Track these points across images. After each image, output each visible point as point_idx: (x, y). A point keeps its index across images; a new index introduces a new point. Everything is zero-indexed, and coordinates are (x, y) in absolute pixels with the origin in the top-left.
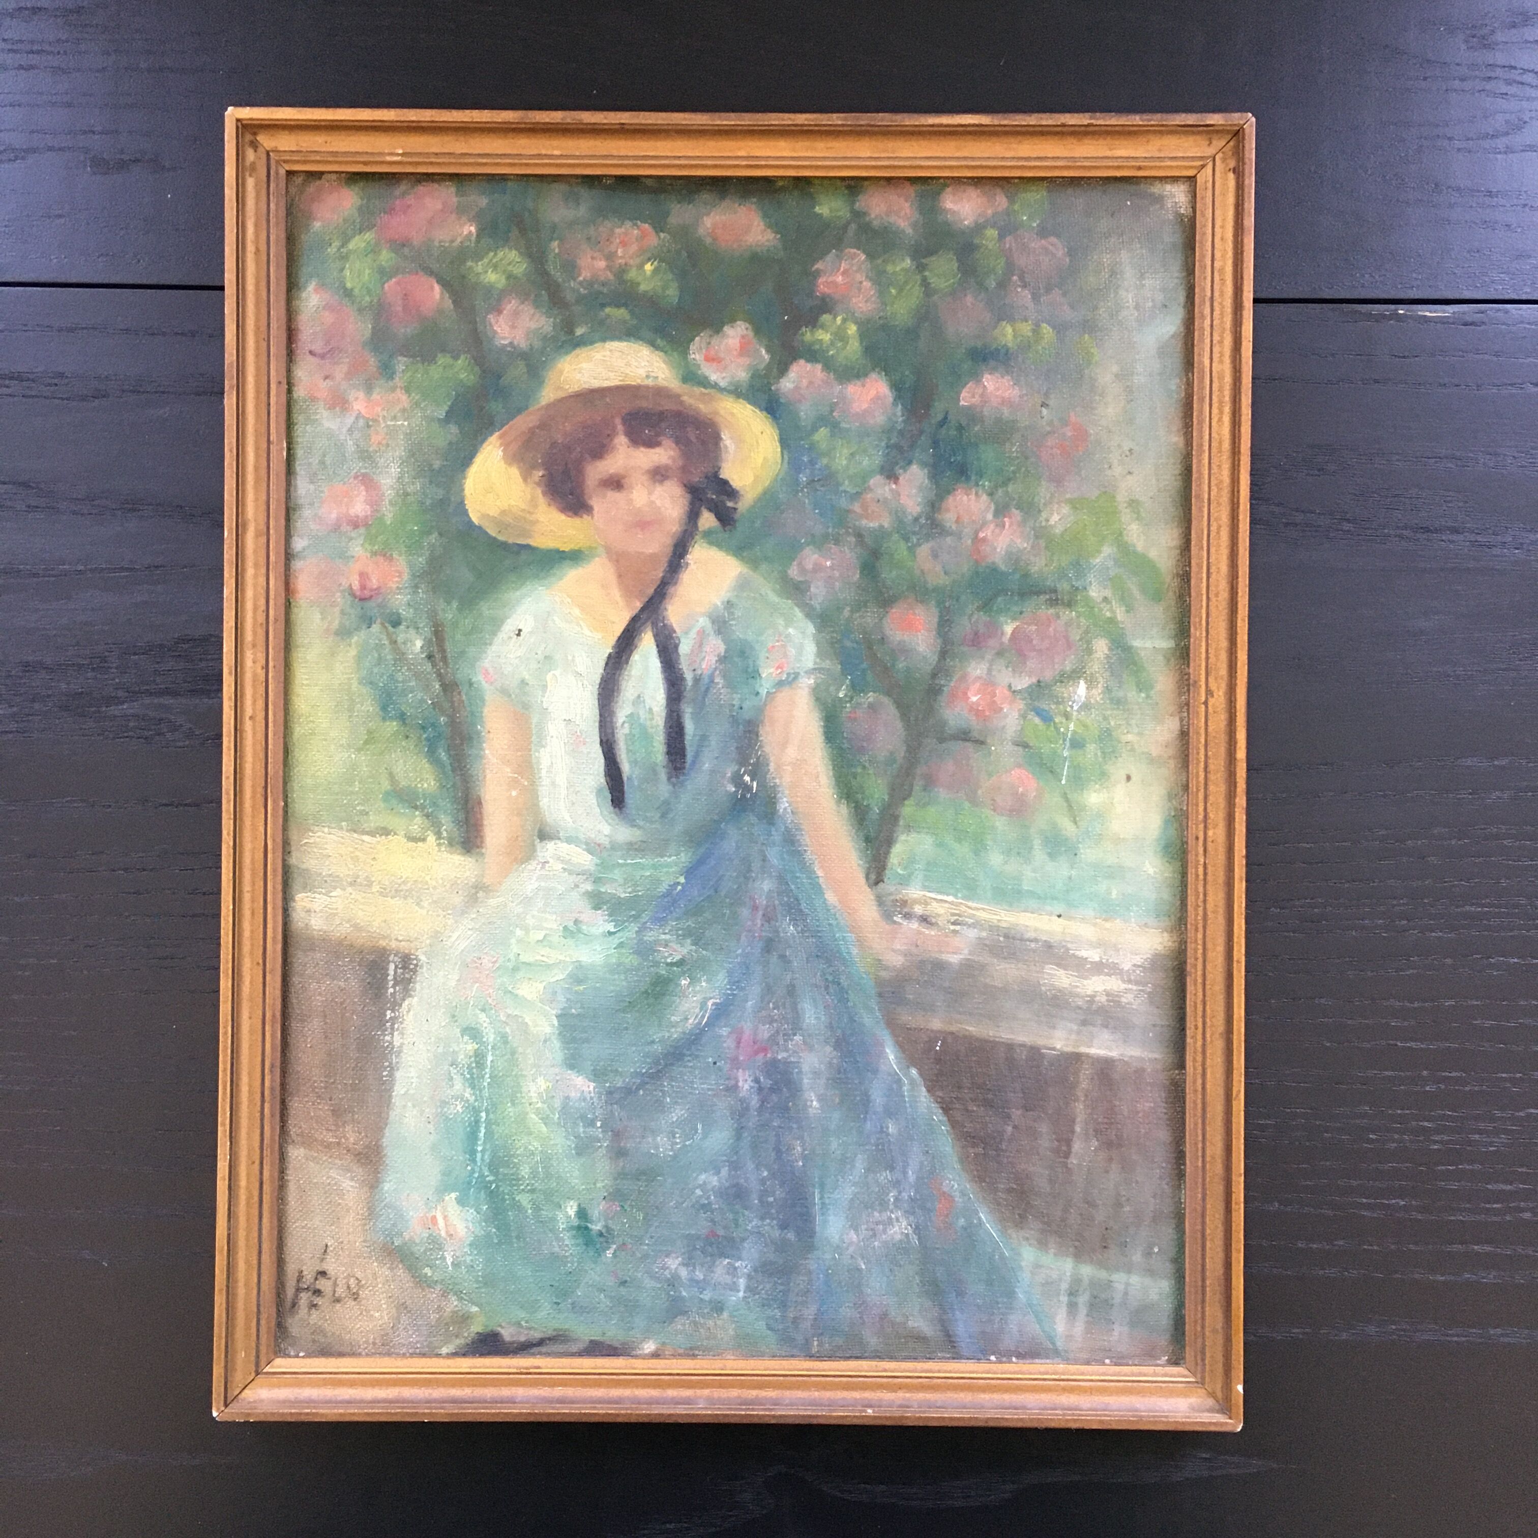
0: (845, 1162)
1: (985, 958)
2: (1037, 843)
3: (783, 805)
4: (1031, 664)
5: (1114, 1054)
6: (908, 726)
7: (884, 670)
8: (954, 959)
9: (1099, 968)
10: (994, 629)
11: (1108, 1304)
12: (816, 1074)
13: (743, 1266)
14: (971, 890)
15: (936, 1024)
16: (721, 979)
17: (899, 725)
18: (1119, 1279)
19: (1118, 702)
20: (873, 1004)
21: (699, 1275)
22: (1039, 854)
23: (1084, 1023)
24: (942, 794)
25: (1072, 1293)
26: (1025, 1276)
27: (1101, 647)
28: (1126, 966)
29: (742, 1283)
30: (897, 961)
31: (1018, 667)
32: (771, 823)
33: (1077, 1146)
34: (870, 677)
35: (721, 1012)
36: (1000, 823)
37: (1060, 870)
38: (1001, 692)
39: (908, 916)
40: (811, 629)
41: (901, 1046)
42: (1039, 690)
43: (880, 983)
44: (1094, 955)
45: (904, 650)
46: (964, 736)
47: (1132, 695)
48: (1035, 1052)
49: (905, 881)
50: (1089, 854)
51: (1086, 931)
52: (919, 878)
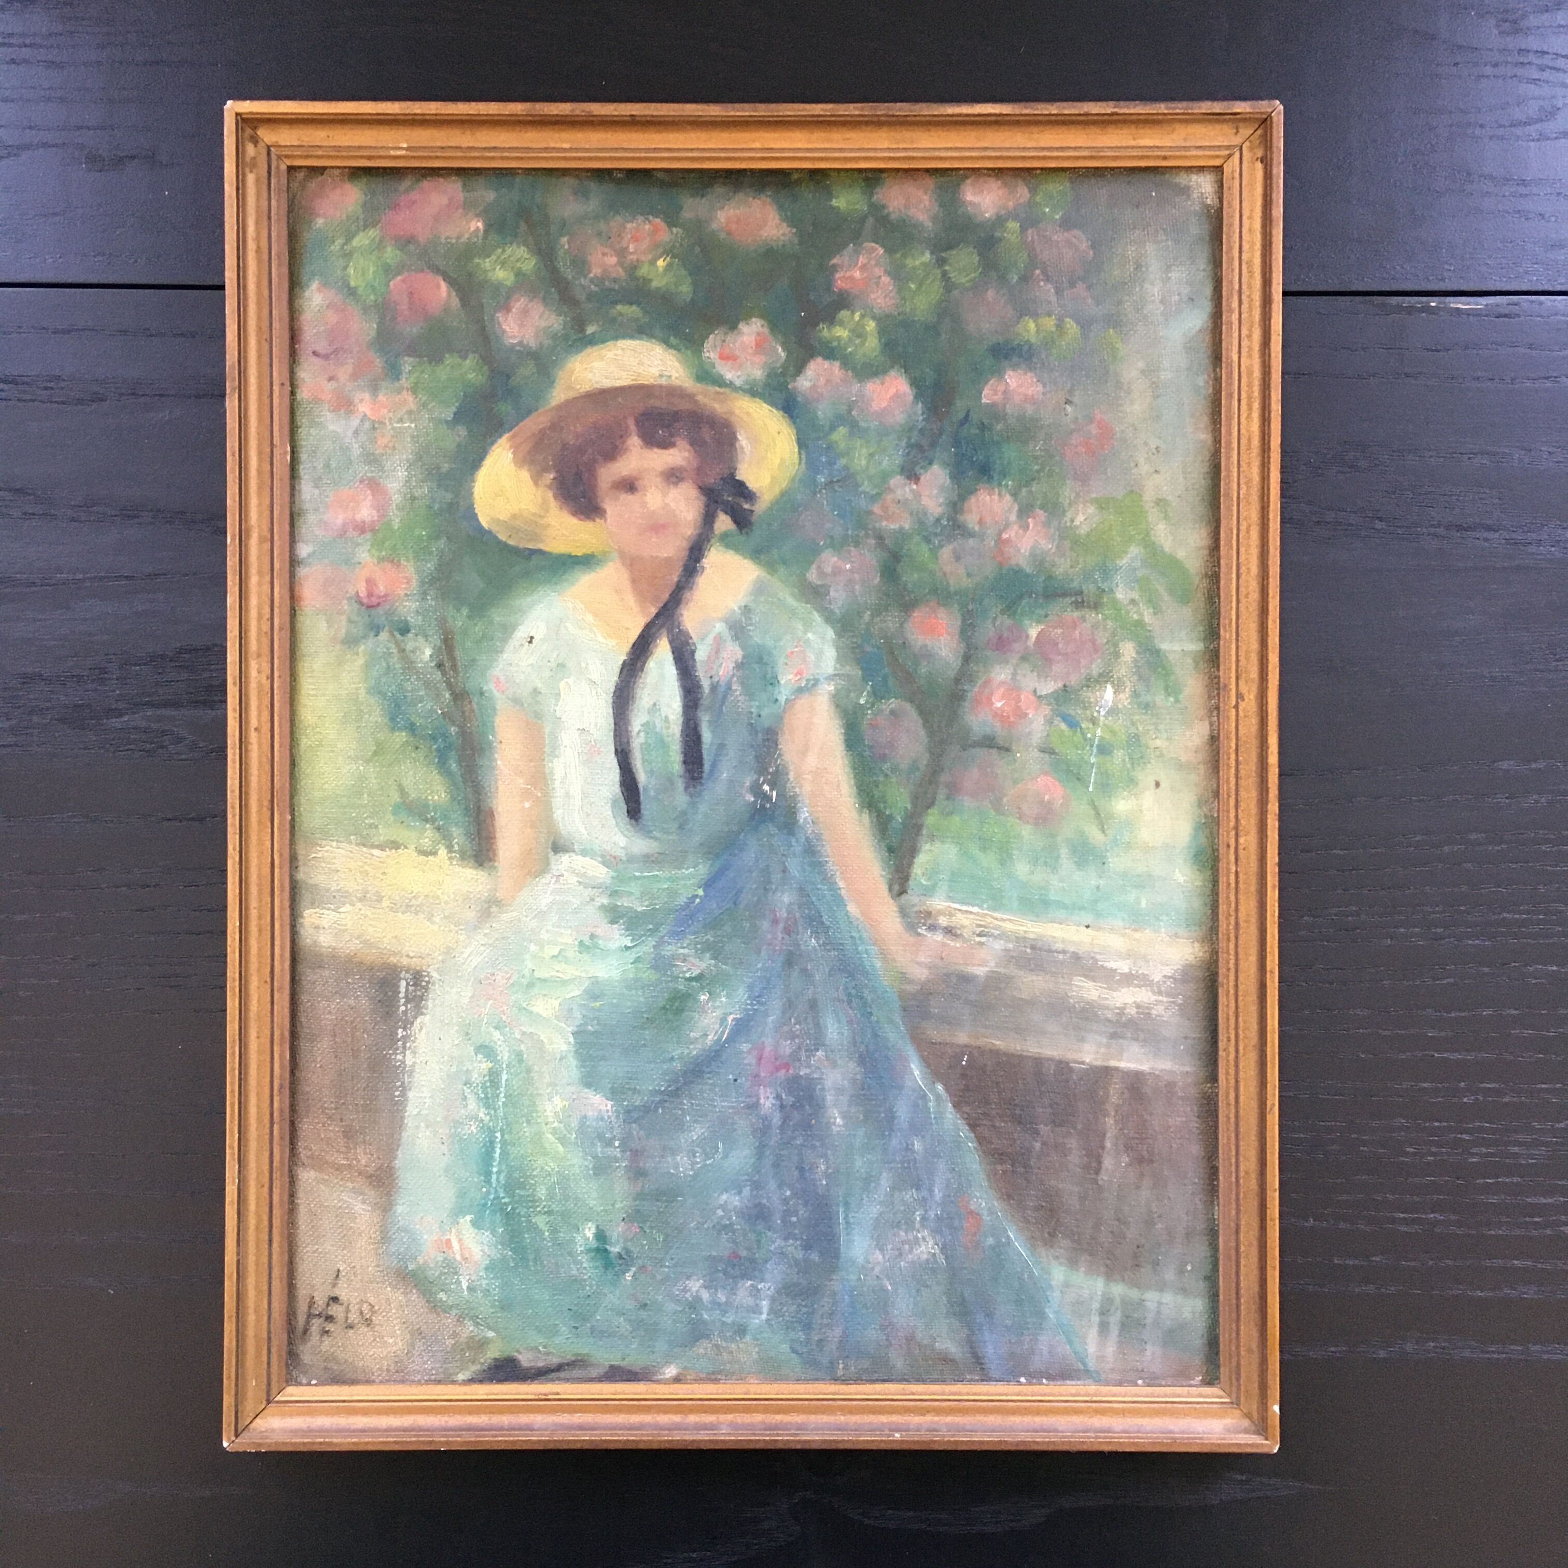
0: (869, 1181)
1: (1013, 970)
2: (1064, 851)
3: (804, 815)
4: (1057, 668)
5: (1145, 1067)
6: (931, 734)
7: (908, 677)
8: (980, 971)
9: (1128, 979)
10: (1020, 634)
11: (1140, 1324)
12: (840, 1091)
13: (767, 1287)
14: (997, 901)
15: (962, 1038)
16: (742, 994)
17: (922, 733)
18: (1152, 1298)
19: (1146, 707)
20: (898, 1018)
21: (722, 1297)
22: (1066, 863)
23: (1114, 1036)
24: (967, 802)
25: (1104, 1312)
26: (1055, 1296)
27: (1128, 650)
28: (1157, 977)
29: (765, 1304)
30: (921, 974)
31: (1043, 670)
32: (791, 833)
33: (1108, 1162)
34: (891, 682)
35: (742, 1028)
36: (1026, 830)
37: (1087, 880)
38: (1026, 698)
39: (932, 928)
40: (830, 633)
41: (926, 1061)
42: (1065, 695)
43: (902, 995)
44: (1123, 967)
45: (929, 655)
46: (989, 742)
47: (1160, 699)
48: (1063, 1067)
49: (928, 892)
50: (1117, 862)
51: (1115, 942)
52: (943, 888)
